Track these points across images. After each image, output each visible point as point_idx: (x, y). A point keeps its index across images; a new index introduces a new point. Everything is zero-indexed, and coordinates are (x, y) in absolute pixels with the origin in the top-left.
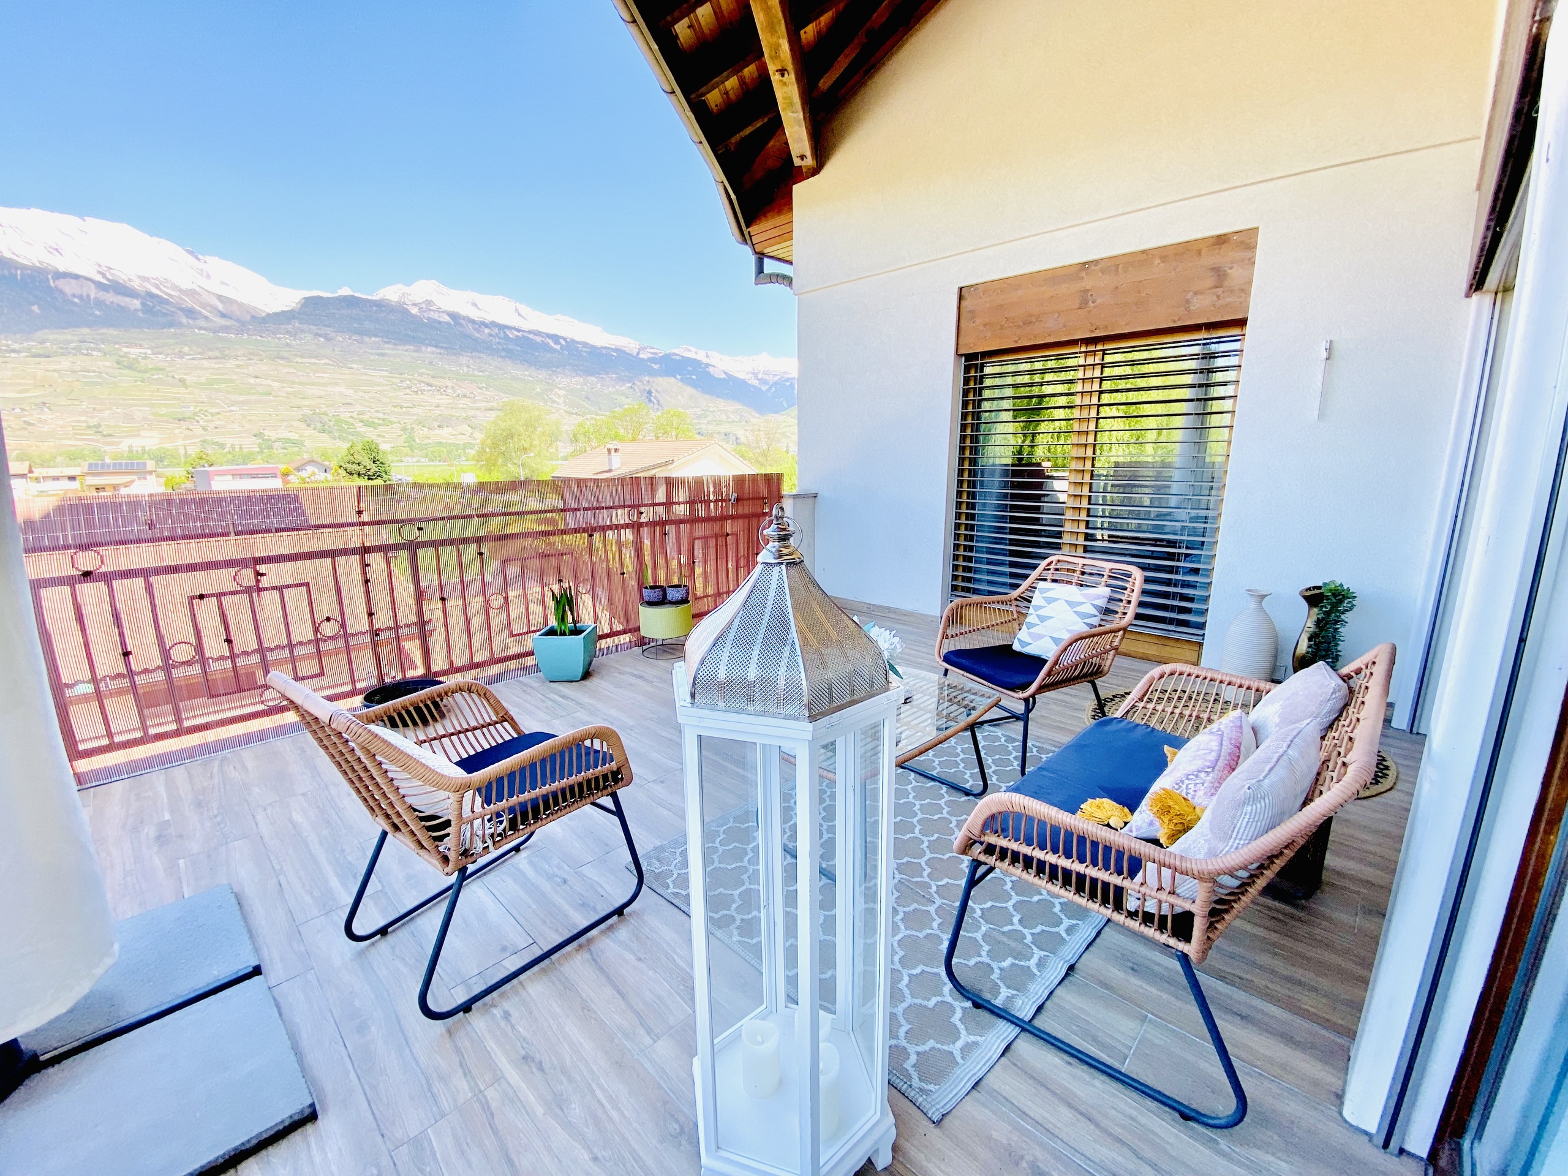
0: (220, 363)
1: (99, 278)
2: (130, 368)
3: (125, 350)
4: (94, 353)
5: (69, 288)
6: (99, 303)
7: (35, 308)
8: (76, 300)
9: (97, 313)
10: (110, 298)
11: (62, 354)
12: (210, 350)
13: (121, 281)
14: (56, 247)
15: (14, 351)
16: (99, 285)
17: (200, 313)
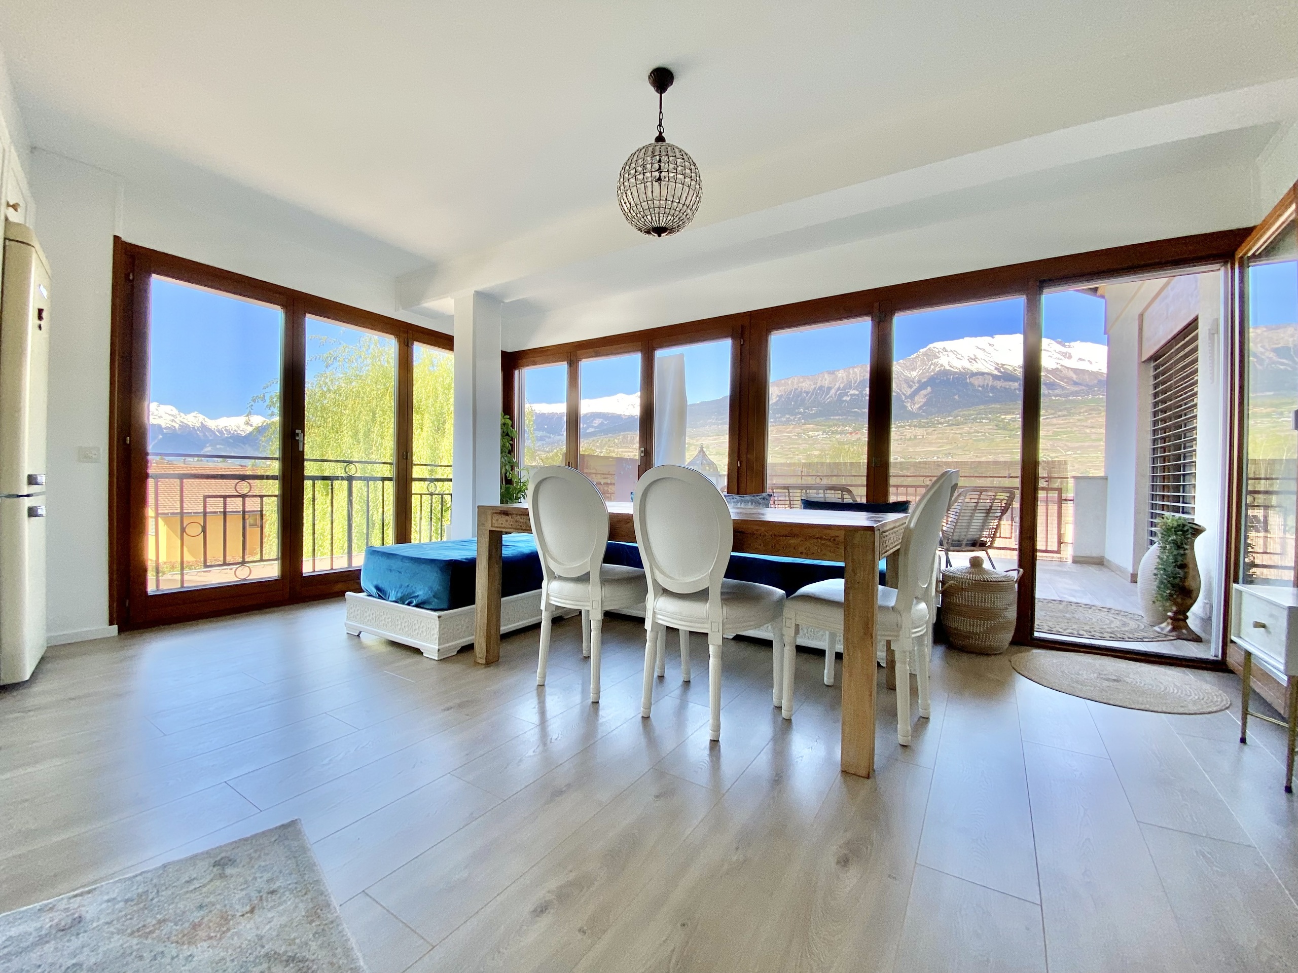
0: (1065, 420)
1: (996, 372)
2: (1004, 428)
3: (1003, 417)
4: (984, 421)
5: (977, 381)
6: (993, 388)
7: (956, 397)
8: (980, 388)
9: (991, 395)
10: (999, 384)
11: (966, 423)
12: (1060, 411)
13: (1009, 372)
14: (974, 357)
15: (941, 423)
16: (995, 377)
17: (1059, 385)
